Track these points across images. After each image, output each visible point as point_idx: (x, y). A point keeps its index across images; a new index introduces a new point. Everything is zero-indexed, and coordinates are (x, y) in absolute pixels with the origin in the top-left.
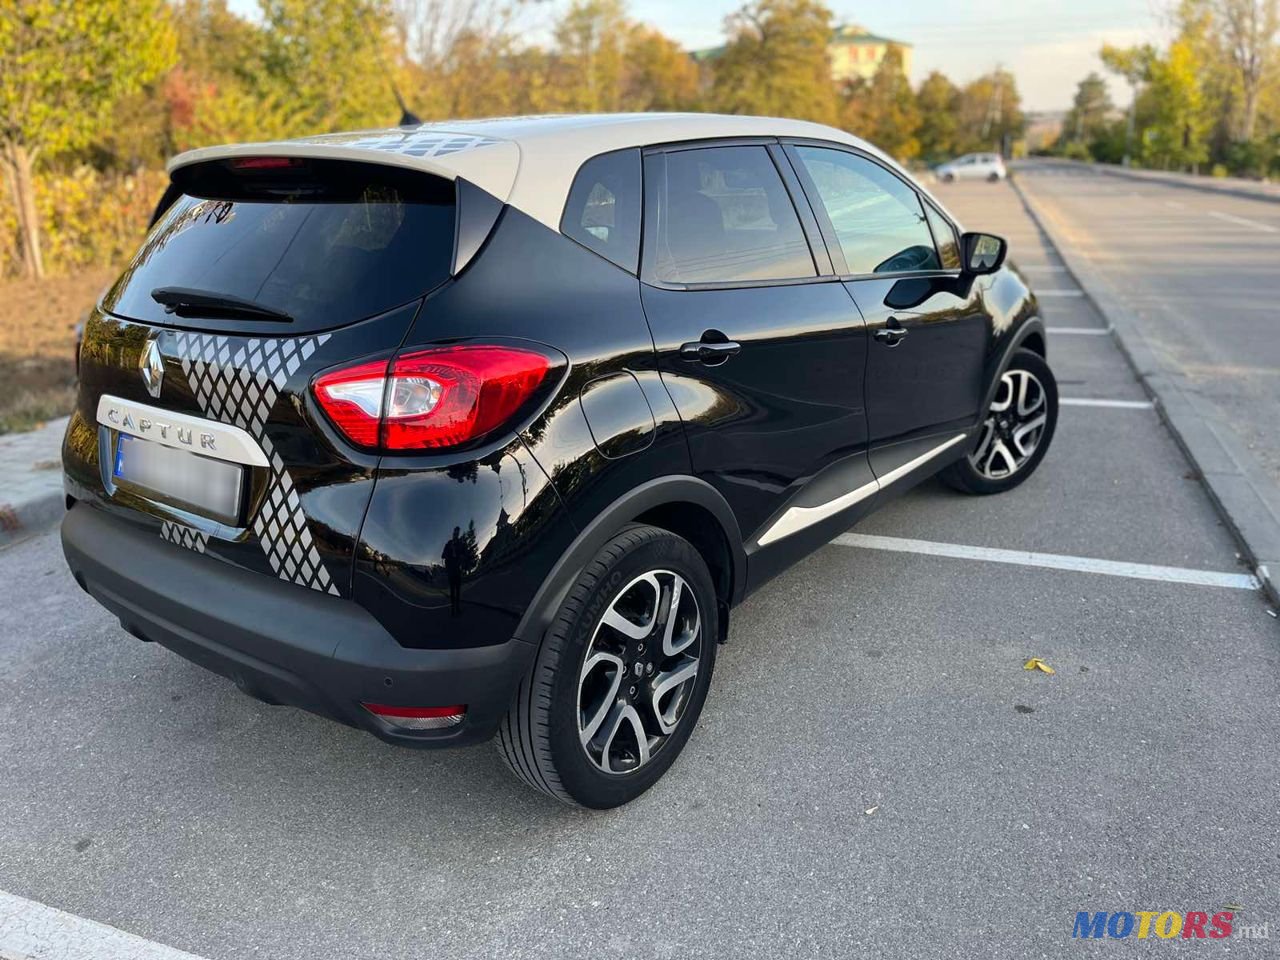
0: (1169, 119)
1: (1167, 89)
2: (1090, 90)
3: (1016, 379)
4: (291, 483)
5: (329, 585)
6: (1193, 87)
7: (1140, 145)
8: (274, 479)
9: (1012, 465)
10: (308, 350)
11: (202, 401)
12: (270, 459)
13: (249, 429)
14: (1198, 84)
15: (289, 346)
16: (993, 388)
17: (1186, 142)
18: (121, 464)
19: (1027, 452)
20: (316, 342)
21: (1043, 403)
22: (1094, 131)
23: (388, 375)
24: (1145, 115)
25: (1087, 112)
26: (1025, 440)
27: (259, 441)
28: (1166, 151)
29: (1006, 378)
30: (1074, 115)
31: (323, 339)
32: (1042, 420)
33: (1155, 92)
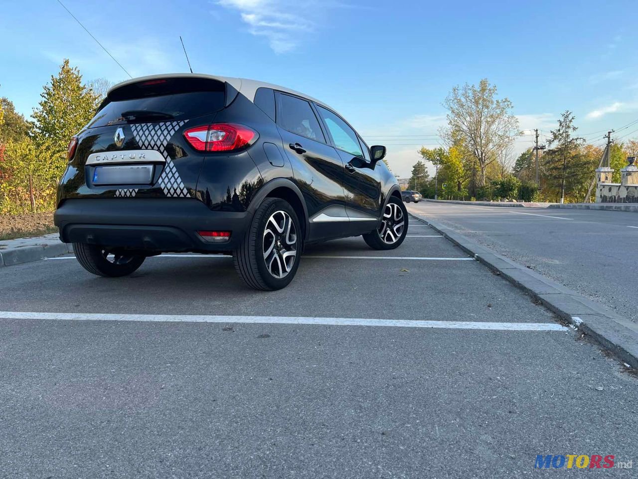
0: (452, 179)
1: (449, 167)
2: (418, 169)
3: (393, 206)
4: (173, 165)
5: (187, 194)
6: (460, 166)
7: (440, 190)
8: (167, 165)
9: (394, 240)
10: (182, 124)
11: (140, 144)
12: (166, 159)
13: (159, 150)
14: (461, 165)
15: (175, 123)
16: (384, 209)
17: (459, 189)
18: (96, 177)
19: (399, 235)
20: (184, 122)
21: (403, 217)
22: (422, 185)
23: (209, 130)
24: (441, 178)
25: (418, 178)
26: (398, 230)
27: (162, 153)
28: (452, 192)
29: (389, 205)
30: (413, 179)
31: (186, 121)
32: (403, 223)
33: (445, 168)
